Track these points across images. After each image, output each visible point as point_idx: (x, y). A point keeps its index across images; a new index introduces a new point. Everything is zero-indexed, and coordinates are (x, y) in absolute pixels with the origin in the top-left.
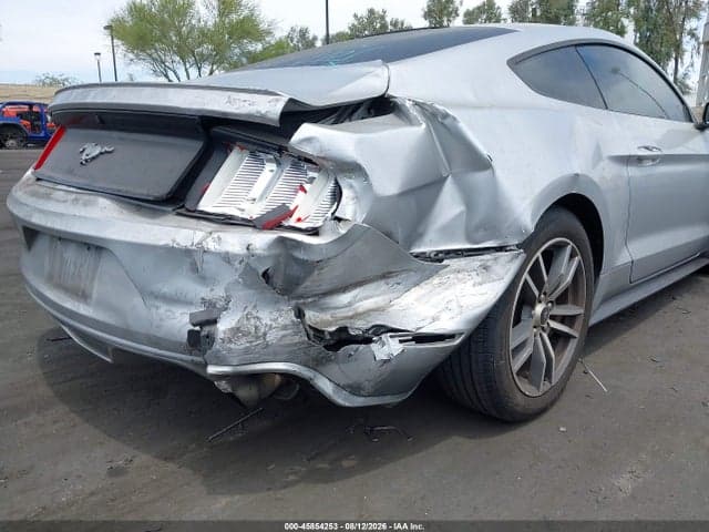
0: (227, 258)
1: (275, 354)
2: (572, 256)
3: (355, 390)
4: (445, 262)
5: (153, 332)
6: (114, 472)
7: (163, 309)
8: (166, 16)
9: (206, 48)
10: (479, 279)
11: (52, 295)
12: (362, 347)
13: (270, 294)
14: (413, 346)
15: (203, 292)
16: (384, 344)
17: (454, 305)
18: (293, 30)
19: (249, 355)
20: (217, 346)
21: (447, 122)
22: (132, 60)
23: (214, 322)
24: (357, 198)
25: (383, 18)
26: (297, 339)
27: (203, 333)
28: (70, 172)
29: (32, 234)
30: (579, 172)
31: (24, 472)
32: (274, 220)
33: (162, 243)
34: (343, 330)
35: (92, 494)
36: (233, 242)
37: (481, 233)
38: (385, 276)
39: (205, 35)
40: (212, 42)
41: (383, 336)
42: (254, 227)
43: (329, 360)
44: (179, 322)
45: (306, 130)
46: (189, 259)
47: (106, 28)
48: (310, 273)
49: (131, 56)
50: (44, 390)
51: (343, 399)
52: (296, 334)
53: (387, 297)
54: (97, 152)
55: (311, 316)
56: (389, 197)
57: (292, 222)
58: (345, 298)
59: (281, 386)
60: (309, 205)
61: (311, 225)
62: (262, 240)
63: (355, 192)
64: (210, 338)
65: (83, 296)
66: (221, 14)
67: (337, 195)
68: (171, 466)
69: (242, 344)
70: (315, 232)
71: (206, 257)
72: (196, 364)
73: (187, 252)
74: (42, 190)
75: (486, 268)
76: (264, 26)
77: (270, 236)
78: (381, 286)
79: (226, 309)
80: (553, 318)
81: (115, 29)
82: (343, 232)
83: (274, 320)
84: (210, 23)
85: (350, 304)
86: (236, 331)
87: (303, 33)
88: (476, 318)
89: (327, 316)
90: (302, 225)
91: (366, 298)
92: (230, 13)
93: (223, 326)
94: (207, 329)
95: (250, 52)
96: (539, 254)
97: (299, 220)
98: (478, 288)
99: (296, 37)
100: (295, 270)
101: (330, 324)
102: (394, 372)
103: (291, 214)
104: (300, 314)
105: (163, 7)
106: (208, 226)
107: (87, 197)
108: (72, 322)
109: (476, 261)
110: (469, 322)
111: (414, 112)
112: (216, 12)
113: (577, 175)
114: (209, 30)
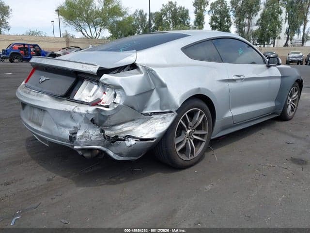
0: (81, 114)
1: (94, 143)
2: (201, 114)
3: (120, 155)
4: (152, 116)
5: (60, 136)
6: (49, 180)
7: (63, 129)
8: (81, 6)
9: (99, 19)
10: (162, 121)
11: (30, 124)
12: (122, 142)
13: (92, 125)
14: (139, 142)
15: (74, 124)
16: (129, 141)
17: (153, 130)
18: (136, 10)
19: (86, 143)
20: (76, 140)
21: (153, 72)
22: (67, 25)
23: (76, 133)
24: (121, 96)
25: (175, 6)
26: (100, 139)
27: (73, 136)
28: (36, 85)
29: (24, 105)
30: (200, 87)
31: (21, 179)
32: (96, 103)
33: (62, 109)
34: (117, 137)
35: (41, 186)
36: (83, 109)
37: (164, 107)
38: (132, 120)
39: (98, 14)
40: (101, 17)
41: (129, 139)
42: (89, 105)
43: (111, 146)
44: (67, 133)
45: (105, 76)
46: (70, 114)
47: (56, 11)
48: (106, 119)
49: (66, 23)
50: (28, 156)
51: (116, 158)
52: (100, 137)
53: (133, 127)
54: (44, 79)
55: (107, 132)
56: (132, 96)
57: (101, 103)
58: (119, 127)
59: (99, 154)
60: (107, 98)
61: (107, 105)
62: (91, 109)
63: (120, 95)
64: (75, 138)
65: (40, 125)
66: (105, 5)
67: (115, 96)
68: (66, 179)
69: (84, 140)
70: (107, 107)
71: (75, 114)
72: (71, 146)
73: (70, 112)
74: (27, 91)
75: (164, 118)
76: (123, 10)
77: (94, 108)
78: (131, 123)
79: (80, 129)
80: (195, 135)
81: (60, 11)
82: (116, 107)
83: (94, 133)
84: (100, 9)
85: (121, 129)
86: (82, 136)
87: (141, 12)
88: (161, 134)
89: (112, 132)
90: (104, 105)
91: (126, 127)
92: (109, 4)
93: (79, 134)
94: (74, 135)
95: (117, 21)
96: (186, 114)
97: (103, 103)
98: (162, 124)
99: (138, 13)
100: (102, 118)
101: (113, 134)
102: (133, 150)
103: (101, 101)
104: (102, 131)
105: (80, 2)
106: (76, 104)
107: (40, 94)
108: (37, 134)
109: (162, 116)
110: (158, 135)
111: (141, 69)
112: (103, 4)
113: (199, 88)
114: (100, 12)
